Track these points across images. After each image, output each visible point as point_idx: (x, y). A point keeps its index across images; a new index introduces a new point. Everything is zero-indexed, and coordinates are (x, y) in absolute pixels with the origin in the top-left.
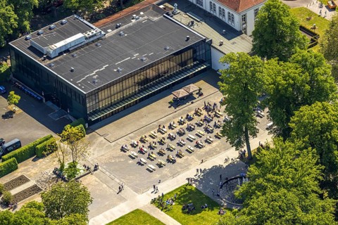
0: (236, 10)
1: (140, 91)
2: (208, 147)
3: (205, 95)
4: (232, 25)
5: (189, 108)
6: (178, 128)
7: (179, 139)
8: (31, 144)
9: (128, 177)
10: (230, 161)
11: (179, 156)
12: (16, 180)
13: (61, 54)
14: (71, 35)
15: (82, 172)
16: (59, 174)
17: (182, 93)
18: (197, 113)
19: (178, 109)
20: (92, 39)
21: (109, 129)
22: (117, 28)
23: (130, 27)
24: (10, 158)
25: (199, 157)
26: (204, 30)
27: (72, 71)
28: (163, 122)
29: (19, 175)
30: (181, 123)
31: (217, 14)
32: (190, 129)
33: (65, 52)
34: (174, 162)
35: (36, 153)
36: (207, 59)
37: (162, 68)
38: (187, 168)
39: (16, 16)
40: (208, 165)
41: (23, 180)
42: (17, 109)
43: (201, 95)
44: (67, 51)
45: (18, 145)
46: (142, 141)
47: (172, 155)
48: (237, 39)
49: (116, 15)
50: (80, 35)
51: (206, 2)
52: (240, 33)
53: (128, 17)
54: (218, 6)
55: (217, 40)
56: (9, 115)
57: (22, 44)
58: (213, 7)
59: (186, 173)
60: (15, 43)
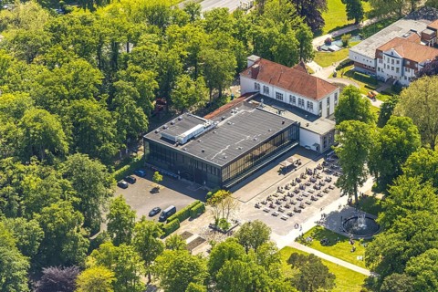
0: (315, 98)
2: (321, 200)
3: (303, 164)
4: (311, 111)
5: (296, 174)
6: (293, 188)
7: (296, 196)
8: (186, 209)
10: (342, 207)
11: (301, 207)
12: (182, 235)
13: (188, 141)
14: (192, 127)
15: (233, 225)
16: (214, 228)
17: (287, 163)
18: (302, 177)
19: (286, 175)
20: (209, 129)
22: (223, 119)
23: (233, 119)
24: (174, 219)
25: (318, 207)
26: (291, 117)
27: (203, 151)
29: (183, 231)
30: (293, 185)
31: (297, 104)
32: (302, 188)
34: (300, 211)
35: (191, 214)
36: (296, 138)
37: (264, 148)
38: (311, 214)
40: (327, 211)
41: (187, 235)
42: (160, 186)
44: (193, 138)
45: (174, 211)
46: (269, 199)
47: (297, 206)
48: (318, 121)
49: (216, 112)
50: (200, 126)
51: (286, 96)
52: (318, 117)
53: (228, 111)
54: (297, 97)
55: (303, 122)
56: (155, 191)
57: (154, 136)
58: (292, 99)
59: (312, 218)
60: (149, 136)
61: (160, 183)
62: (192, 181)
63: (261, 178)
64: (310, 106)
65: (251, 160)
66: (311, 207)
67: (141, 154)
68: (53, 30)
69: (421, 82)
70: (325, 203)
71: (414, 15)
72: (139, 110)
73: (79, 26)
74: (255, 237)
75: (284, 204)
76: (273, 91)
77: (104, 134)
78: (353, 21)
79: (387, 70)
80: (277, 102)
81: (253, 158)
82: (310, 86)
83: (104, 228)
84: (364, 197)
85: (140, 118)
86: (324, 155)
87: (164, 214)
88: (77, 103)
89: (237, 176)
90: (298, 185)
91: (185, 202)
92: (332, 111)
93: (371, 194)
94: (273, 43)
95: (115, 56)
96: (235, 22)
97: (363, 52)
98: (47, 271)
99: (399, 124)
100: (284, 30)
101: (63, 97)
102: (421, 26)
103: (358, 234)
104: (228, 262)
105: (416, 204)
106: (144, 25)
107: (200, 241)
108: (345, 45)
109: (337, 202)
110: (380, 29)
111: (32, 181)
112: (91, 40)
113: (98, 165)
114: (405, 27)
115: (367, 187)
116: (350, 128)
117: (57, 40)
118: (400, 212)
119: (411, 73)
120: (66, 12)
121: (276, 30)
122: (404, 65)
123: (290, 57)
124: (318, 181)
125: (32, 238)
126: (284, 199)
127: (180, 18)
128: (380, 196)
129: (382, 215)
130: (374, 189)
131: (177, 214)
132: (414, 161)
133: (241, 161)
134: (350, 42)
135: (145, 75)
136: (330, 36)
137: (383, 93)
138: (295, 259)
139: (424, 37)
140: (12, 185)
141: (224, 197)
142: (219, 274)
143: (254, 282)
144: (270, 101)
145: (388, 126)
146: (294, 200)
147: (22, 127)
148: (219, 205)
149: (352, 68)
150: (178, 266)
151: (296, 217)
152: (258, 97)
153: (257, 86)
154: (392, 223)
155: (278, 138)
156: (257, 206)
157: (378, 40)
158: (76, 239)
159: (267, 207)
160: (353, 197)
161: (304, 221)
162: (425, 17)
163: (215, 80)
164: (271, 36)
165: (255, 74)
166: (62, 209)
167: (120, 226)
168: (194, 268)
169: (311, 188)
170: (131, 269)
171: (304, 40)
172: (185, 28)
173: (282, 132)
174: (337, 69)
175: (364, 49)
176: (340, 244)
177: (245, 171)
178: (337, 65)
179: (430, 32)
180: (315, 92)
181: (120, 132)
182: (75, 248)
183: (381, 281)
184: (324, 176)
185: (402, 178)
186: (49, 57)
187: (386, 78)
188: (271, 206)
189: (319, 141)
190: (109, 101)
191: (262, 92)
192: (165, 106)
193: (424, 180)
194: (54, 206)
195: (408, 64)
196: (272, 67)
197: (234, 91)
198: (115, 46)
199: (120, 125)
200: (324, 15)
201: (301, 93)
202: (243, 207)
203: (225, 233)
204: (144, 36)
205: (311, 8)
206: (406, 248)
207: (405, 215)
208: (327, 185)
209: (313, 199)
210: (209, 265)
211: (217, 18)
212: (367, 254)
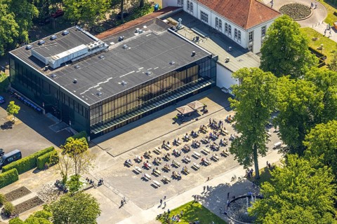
0: (243, 26)
1: (144, 106)
2: (213, 165)
3: (210, 112)
4: (239, 42)
5: (194, 125)
6: (183, 144)
7: (183, 156)
8: (32, 156)
9: (132, 193)
10: (237, 180)
12: (17, 191)
13: (63, 65)
14: (73, 46)
15: (85, 186)
16: (61, 187)
17: (186, 109)
18: (202, 130)
19: (182, 125)
20: (95, 51)
21: (112, 143)
22: (120, 40)
23: (133, 41)
24: (11, 168)
25: (204, 175)
26: (209, 46)
27: (75, 82)
28: (167, 138)
29: (20, 186)
30: (185, 140)
31: (223, 30)
32: (195, 146)
33: (67, 63)
34: (179, 178)
35: (37, 165)
36: (212, 76)
38: (192, 184)
39: (17, 25)
40: (214, 183)
41: (23, 191)
42: (16, 120)
43: (206, 112)
44: (70, 62)
45: (18, 156)
46: (146, 156)
47: (177, 172)
48: (243, 57)
49: (119, 28)
51: (212, 18)
52: (246, 51)
54: (224, 22)
55: (223, 56)
56: (7, 125)
57: (23, 53)
58: (219, 23)
59: (191, 190)
60: (15, 53)
61: (15, 115)
62: (59, 118)
63: (147, 126)
65: (144, 98)
66: (197, 175)
70: (217, 171)
76: (198, 9)
82: (241, 9)
87: (3, 159)
90: (191, 141)
107: (37, 201)
131: (20, 160)
151: (172, 186)
152: (178, 13)
159: (139, 167)
161: (179, 192)
180: (246, 18)
188: (145, 166)
191: (185, 9)
201: (229, 17)
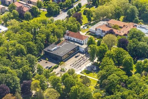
2: (85, 63)
3: (80, 55)
6: (79, 61)
14: (54, 47)
16: (61, 71)
17: (77, 55)
18: (80, 58)
19: (77, 58)
22: (61, 45)
26: (77, 44)
27: (57, 53)
29: (54, 72)
32: (80, 61)
34: (81, 66)
35: (55, 68)
36: (78, 49)
37: (71, 52)
38: (83, 67)
40: (87, 66)
44: (55, 50)
45: (51, 67)
49: (59, 44)
50: (56, 47)
51: (76, 40)
52: (83, 44)
53: (62, 43)
54: (78, 40)
55: (80, 46)
56: (46, 62)
57: (46, 50)
58: (77, 40)
59: (84, 68)
60: (45, 50)
61: (48, 61)
62: (55, 60)
63: (71, 59)
64: (81, 42)
66: (83, 65)
67: (42, 54)
68: (20, 26)
69: (107, 35)
70: (86, 64)
71: (103, 20)
72: (42, 44)
73: (27, 25)
74: (72, 72)
75: (77, 65)
76: (72, 39)
77: (34, 50)
78: (89, 22)
79: (98, 33)
80: (73, 41)
81: (69, 54)
82: (81, 37)
83: (36, 71)
84: (95, 62)
85: (42, 45)
86: (85, 53)
87: (49, 68)
88: (28, 42)
89: (66, 58)
90: (80, 60)
91: (54, 65)
92: (86, 43)
93: (97, 62)
94: (72, 28)
95: (35, 31)
96: (62, 23)
97: (92, 29)
98: (24, 81)
99: (103, 45)
100: (74, 24)
101: (24, 41)
102: (105, 23)
103: (95, 71)
104: (66, 78)
105: (109, 63)
106: (41, 24)
107: (58, 74)
108: (88, 27)
109: (89, 64)
110: (96, 24)
111: (19, 61)
112: (30, 28)
113: (34, 57)
114: (102, 23)
115: (96, 60)
116: (92, 46)
117: (22, 28)
118: (105, 65)
119: (104, 34)
120: (22, 22)
121: (72, 24)
122: (102, 32)
123: (76, 30)
124: (84, 59)
125: (20, 74)
126: (77, 64)
127: (50, 22)
128: (99, 62)
129: (100, 66)
130: (97, 61)
131: (52, 68)
132: (107, 54)
133: (66, 55)
134: (89, 27)
135: (43, 36)
136: (84, 26)
137: (97, 38)
138: (81, 77)
139: (106, 25)
140: (14, 62)
141: (63, 63)
142: (64, 81)
143: (72, 82)
144: (72, 41)
145: (101, 46)
146: (79, 63)
147: (16, 48)
148: (62, 65)
149: (90, 33)
150: (55, 79)
151: (80, 68)
152: (69, 40)
153: (69, 38)
154: (103, 68)
155: (74, 49)
156: (71, 65)
157: (96, 26)
158: (30, 74)
159: (73, 65)
160: (93, 63)
161: (82, 68)
162: (106, 21)
163: (59, 36)
164: (71, 26)
165: (68, 35)
166: (27, 67)
167: (40, 70)
168: (58, 79)
169: (83, 61)
170: (44, 80)
171: (78, 26)
172: (51, 24)
173: (75, 48)
174: (87, 33)
175: (92, 28)
176: (90, 73)
177: (67, 57)
178: (86, 32)
179: (108, 24)
180: (82, 38)
181: (38, 49)
182: (30, 76)
183: (101, 82)
184: (86, 58)
185: (105, 58)
186: (20, 32)
187: (98, 35)
188: (74, 65)
189: (84, 50)
190: (35, 42)
191: (70, 39)
192: (47, 43)
193: (110, 58)
194: (25, 66)
195: (103, 31)
196: (72, 33)
197: (63, 39)
198: (35, 29)
199: (38, 47)
200: (82, 21)
201: (79, 39)
202: (68, 66)
203: (64, 72)
204: (42, 26)
205: (80, 19)
206: (107, 74)
207: (106, 66)
208: (86, 60)
209: (83, 63)
210: (62, 79)
211: (58, 22)
212: (98, 75)
